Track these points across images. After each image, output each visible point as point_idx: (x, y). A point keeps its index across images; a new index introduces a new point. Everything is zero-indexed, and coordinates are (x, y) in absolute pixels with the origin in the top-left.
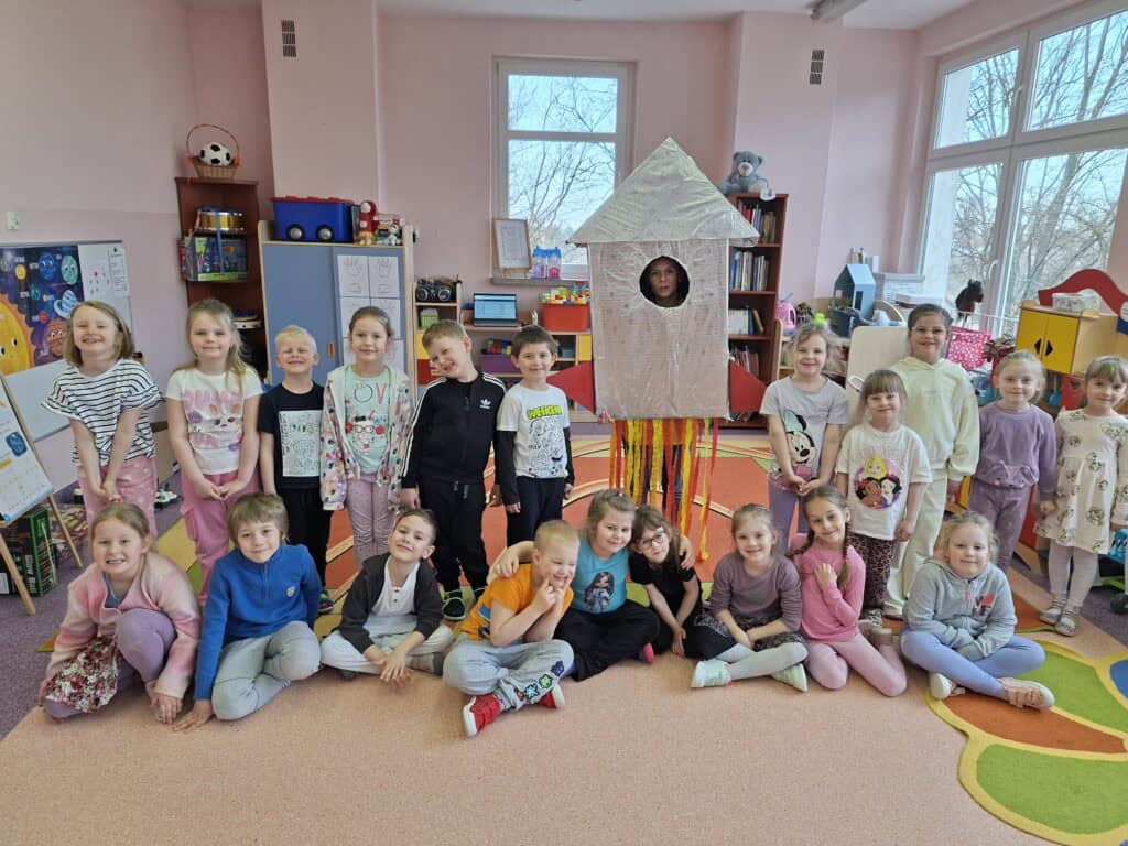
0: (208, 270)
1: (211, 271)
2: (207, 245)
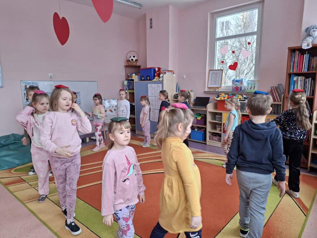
0: (128, 89)
1: (129, 90)
2: (127, 83)
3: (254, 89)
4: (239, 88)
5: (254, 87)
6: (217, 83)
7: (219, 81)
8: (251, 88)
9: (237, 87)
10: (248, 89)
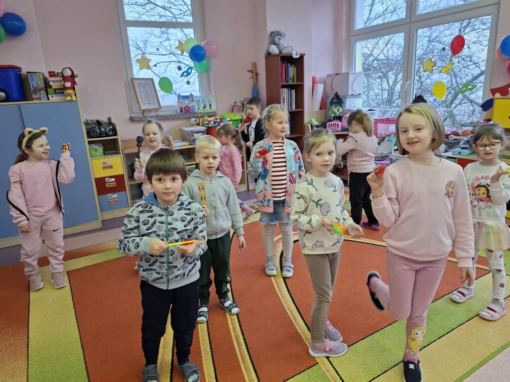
3: (210, 108)
4: (189, 107)
5: (210, 105)
6: (152, 102)
7: (153, 97)
8: (204, 107)
9: (187, 106)
10: (199, 109)
